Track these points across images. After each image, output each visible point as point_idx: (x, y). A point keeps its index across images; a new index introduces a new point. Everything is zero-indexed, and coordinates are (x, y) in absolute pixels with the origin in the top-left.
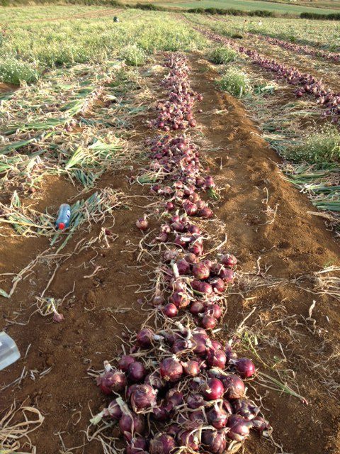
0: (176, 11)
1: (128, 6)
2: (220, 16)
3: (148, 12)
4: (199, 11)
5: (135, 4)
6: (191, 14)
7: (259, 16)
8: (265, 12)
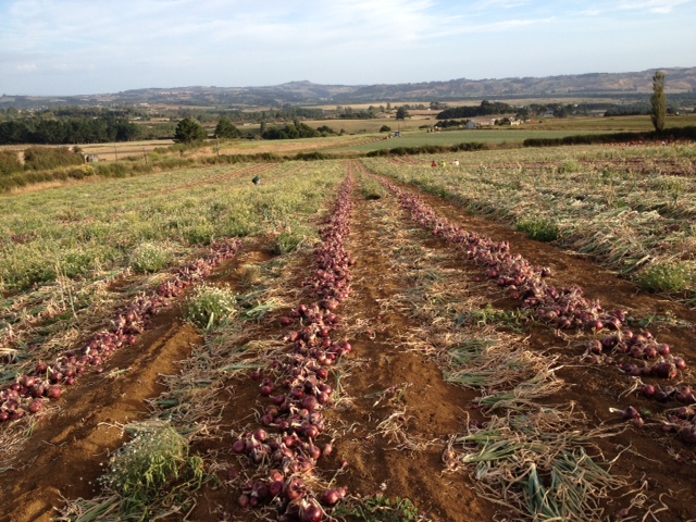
1: (286, 158)
2: (410, 157)
4: (382, 153)
5: (295, 154)
6: (371, 159)
8: (473, 144)
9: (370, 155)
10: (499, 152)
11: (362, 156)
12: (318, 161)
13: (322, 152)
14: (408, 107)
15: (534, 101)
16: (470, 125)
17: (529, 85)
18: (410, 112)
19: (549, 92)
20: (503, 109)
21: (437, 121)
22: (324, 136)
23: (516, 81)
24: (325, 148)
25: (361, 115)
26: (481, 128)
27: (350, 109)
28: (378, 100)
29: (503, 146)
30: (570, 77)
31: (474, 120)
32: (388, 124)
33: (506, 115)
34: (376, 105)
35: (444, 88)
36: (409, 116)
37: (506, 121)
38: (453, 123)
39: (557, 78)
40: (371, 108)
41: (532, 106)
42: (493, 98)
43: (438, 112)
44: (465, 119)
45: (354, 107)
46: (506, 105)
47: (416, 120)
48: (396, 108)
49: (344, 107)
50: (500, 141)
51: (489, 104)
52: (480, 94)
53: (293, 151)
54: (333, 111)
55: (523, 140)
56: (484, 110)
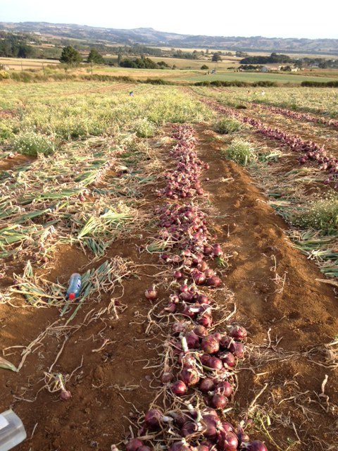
0: (183, 85)
1: (139, 81)
2: (224, 88)
3: (158, 87)
4: (205, 84)
5: (146, 79)
6: (198, 87)
7: (262, 86)
8: (267, 82)
9: (197, 84)
11: (191, 85)
12: (162, 85)
13: (165, 80)
14: (220, 53)
15: (306, 55)
16: (264, 70)
17: (304, 44)
18: (222, 57)
19: (317, 50)
20: (285, 60)
21: (240, 65)
22: (162, 68)
23: (296, 40)
24: (164, 77)
25: (188, 56)
26: (271, 72)
27: (181, 51)
28: (200, 47)
29: (287, 85)
30: (332, 41)
31: (267, 66)
32: (207, 64)
33: (288, 64)
34: (199, 50)
35: (246, 42)
36: (221, 60)
37: (288, 68)
38: (251, 67)
39: (323, 40)
40: (195, 52)
41: (305, 59)
42: (279, 52)
43: (241, 58)
44: (259, 65)
45: (183, 50)
46: (288, 57)
47: (225, 63)
48: (212, 53)
49: (176, 49)
50: (286, 82)
51: (276, 56)
52: (271, 48)
53: (143, 77)
54: (168, 51)
55: (301, 82)
56: (272, 60)
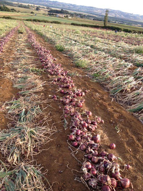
0: (20, 20)
2: (39, 23)
4: (30, 20)
8: (57, 22)
9: (26, 20)
10: (64, 25)
11: (24, 20)
12: (10, 20)
13: (11, 17)
14: (40, 7)
15: (76, 12)
16: (57, 16)
17: (75, 7)
18: (40, 9)
19: (80, 10)
20: (67, 13)
21: (48, 13)
22: (13, 12)
23: (71, 5)
24: (13, 16)
25: (25, 7)
26: (60, 17)
28: (31, 3)
29: (65, 24)
30: (86, 7)
31: (58, 15)
32: (33, 11)
33: (68, 15)
34: (30, 5)
35: (51, 3)
36: (40, 10)
37: (67, 17)
38: (53, 14)
39: (82, 6)
40: (28, 5)
42: (65, 9)
43: (49, 10)
44: (56, 14)
45: (23, 4)
46: (68, 12)
47: (42, 11)
48: (36, 7)
49: (20, 3)
50: (65, 22)
51: (63, 11)
52: (61, 7)
53: (2, 15)
54: (16, 4)
55: (71, 23)
56: (61, 12)
